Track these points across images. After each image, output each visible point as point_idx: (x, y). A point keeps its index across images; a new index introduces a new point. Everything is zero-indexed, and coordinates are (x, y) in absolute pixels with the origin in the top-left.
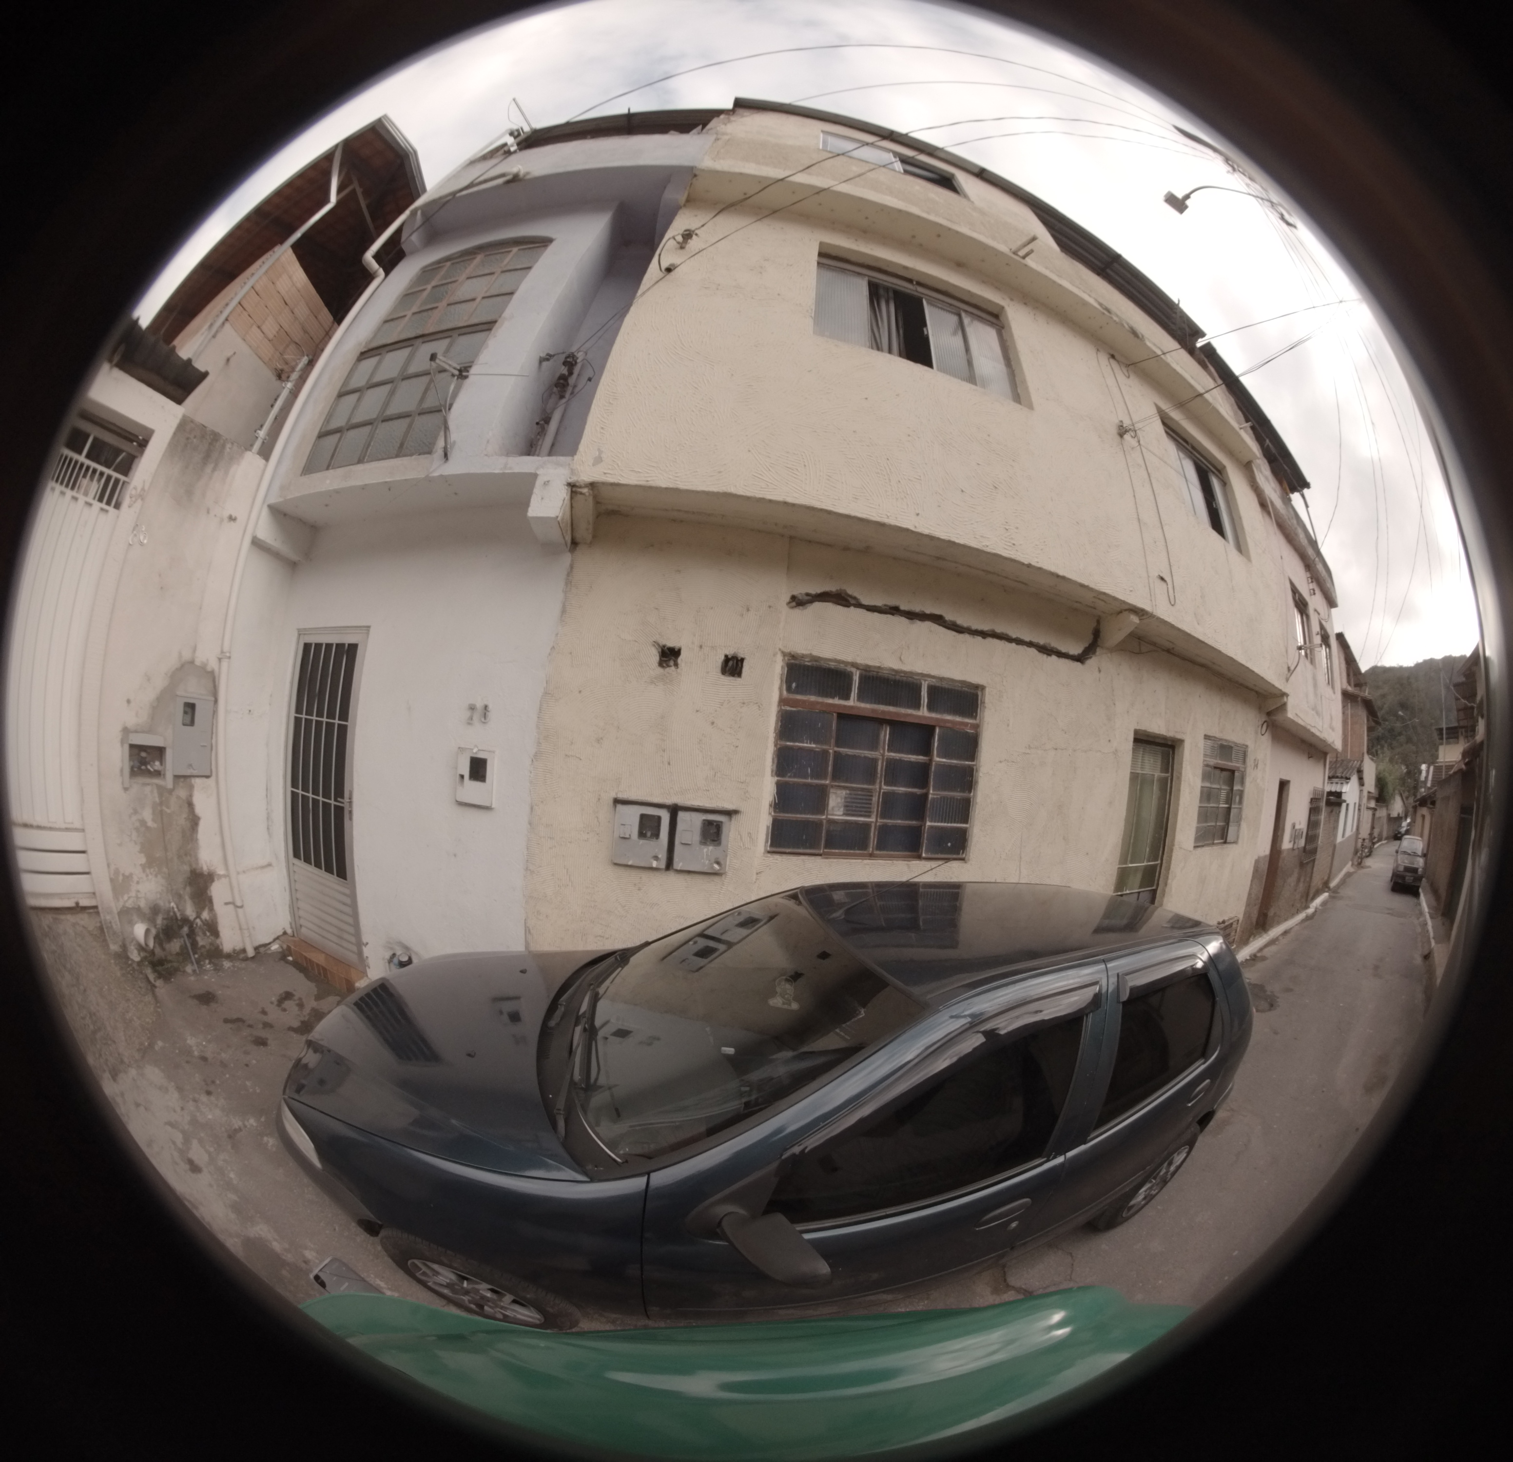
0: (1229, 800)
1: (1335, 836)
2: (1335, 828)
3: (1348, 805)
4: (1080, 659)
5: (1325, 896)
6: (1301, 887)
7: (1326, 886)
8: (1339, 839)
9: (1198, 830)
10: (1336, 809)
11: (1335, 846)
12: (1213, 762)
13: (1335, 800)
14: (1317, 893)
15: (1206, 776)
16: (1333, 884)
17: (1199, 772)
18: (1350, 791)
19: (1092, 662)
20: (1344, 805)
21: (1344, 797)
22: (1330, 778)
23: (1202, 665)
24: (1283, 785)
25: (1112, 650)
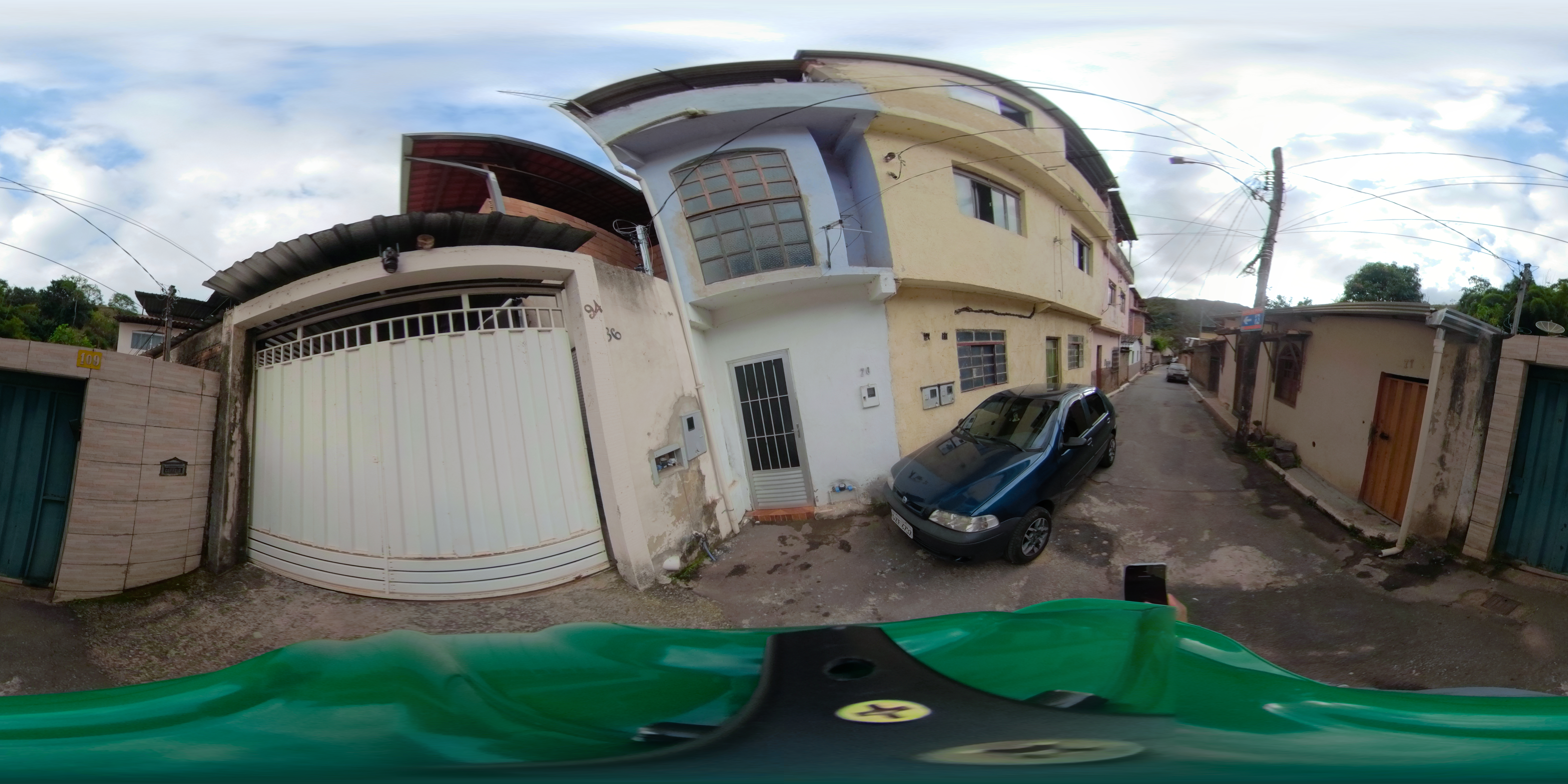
0: (1078, 353)
1: (1128, 363)
2: (1127, 360)
3: (1133, 352)
4: (1030, 317)
5: (1127, 384)
6: (1114, 381)
7: (1127, 380)
8: (1130, 363)
9: (1069, 364)
10: (1126, 353)
11: (1128, 367)
12: (1071, 342)
13: (1126, 351)
14: (1122, 383)
15: (1069, 347)
16: (1131, 380)
17: (1067, 346)
18: (1135, 347)
19: (1033, 318)
20: (1131, 353)
21: (1130, 349)
22: (1122, 342)
23: (1067, 313)
24: (1099, 347)
25: (1039, 313)
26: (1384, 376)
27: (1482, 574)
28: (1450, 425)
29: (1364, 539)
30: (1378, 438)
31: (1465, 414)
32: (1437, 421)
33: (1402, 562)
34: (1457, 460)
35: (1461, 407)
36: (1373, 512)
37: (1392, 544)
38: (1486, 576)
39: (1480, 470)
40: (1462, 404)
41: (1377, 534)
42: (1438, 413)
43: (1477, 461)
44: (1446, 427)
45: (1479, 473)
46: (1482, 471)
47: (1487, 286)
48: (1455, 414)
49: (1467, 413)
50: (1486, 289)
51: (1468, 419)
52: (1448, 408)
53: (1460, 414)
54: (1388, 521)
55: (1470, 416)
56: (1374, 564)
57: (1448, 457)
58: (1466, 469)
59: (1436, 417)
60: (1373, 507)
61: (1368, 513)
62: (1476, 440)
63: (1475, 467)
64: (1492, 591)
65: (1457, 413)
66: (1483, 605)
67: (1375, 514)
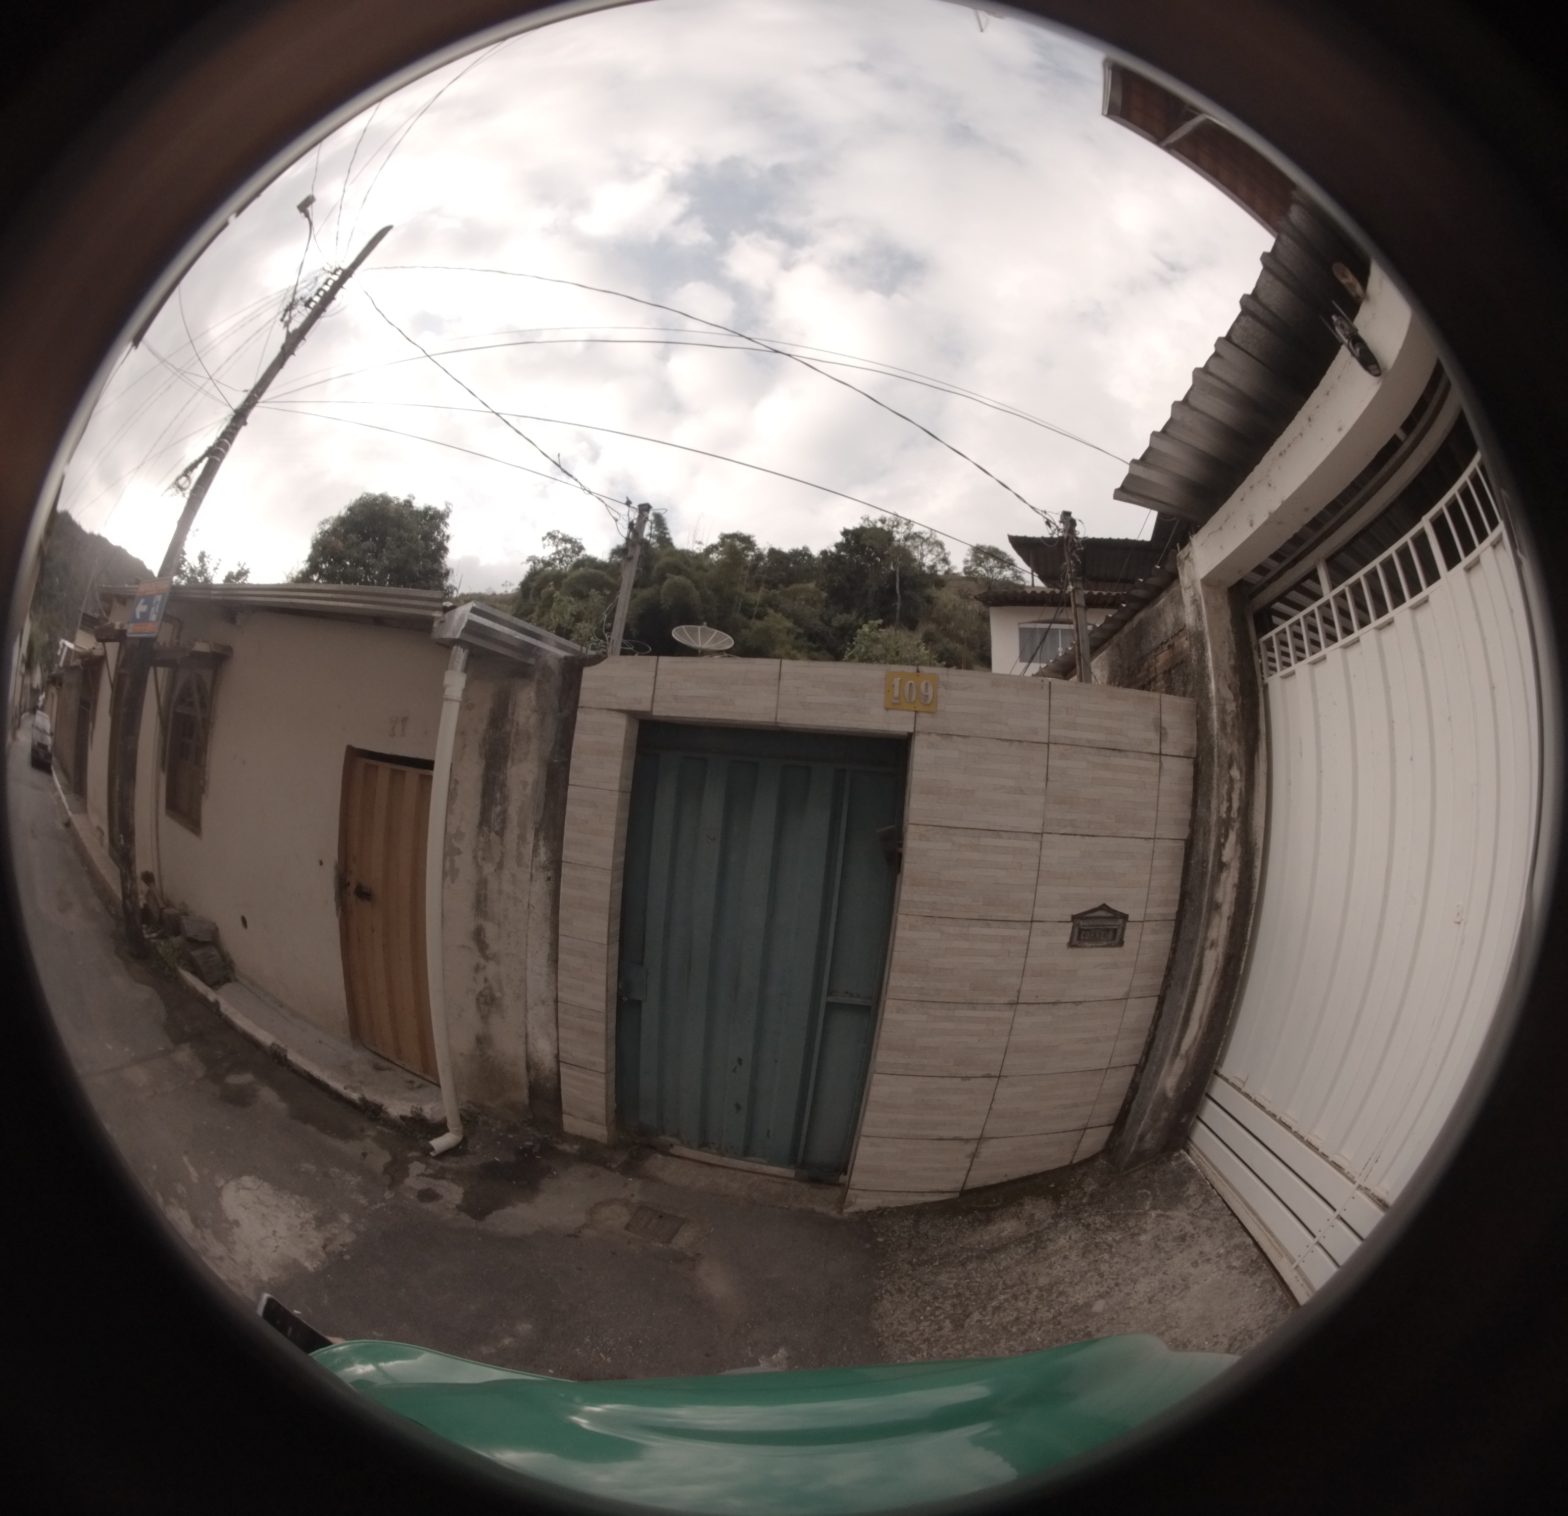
26: (354, 755)
27: (609, 1168)
28: (484, 859)
29: (389, 1122)
30: (352, 898)
31: (512, 834)
32: (459, 852)
33: (468, 1162)
34: (509, 936)
35: (504, 817)
36: (385, 1064)
37: (440, 1128)
38: (618, 1173)
39: (557, 953)
40: (504, 812)
41: (409, 1110)
42: (459, 835)
43: (548, 934)
44: (477, 864)
45: (556, 961)
46: (561, 956)
47: (578, 553)
48: (493, 835)
49: (516, 831)
50: (574, 560)
51: (518, 844)
52: (477, 821)
53: (501, 833)
54: (418, 1081)
55: (522, 838)
56: (430, 1171)
57: (490, 930)
58: (529, 955)
59: (456, 845)
60: (382, 1053)
61: (378, 1068)
62: (539, 888)
63: (546, 949)
64: (635, 1200)
65: (497, 833)
66: (627, 1227)
67: (390, 1069)
